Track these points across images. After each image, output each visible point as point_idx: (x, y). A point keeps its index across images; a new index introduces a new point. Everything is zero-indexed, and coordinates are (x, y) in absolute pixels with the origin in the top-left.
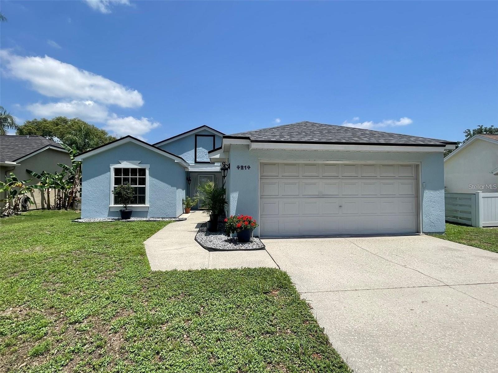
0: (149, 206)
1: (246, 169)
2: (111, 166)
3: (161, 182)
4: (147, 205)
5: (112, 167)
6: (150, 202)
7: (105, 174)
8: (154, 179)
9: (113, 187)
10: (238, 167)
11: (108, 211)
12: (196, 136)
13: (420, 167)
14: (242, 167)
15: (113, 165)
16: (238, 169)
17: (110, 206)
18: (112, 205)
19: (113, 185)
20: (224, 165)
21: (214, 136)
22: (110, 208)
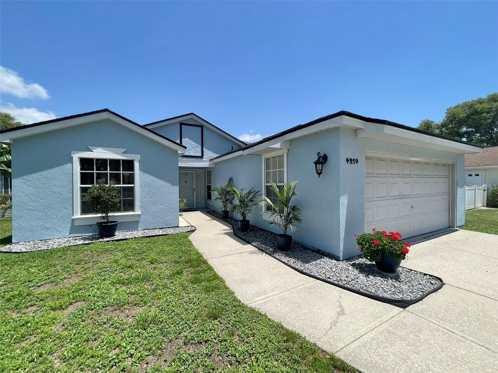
0: (140, 213)
1: (354, 163)
2: (74, 154)
3: (156, 180)
4: (137, 212)
5: (76, 157)
6: (142, 207)
7: (61, 167)
8: (146, 175)
9: (79, 188)
10: (347, 160)
11: (69, 226)
12: (181, 124)
13: (455, 166)
14: (351, 160)
15: (76, 153)
16: (348, 163)
17: (74, 217)
18: (78, 215)
19: (78, 185)
20: (319, 156)
21: (202, 127)
22: (73, 220)
